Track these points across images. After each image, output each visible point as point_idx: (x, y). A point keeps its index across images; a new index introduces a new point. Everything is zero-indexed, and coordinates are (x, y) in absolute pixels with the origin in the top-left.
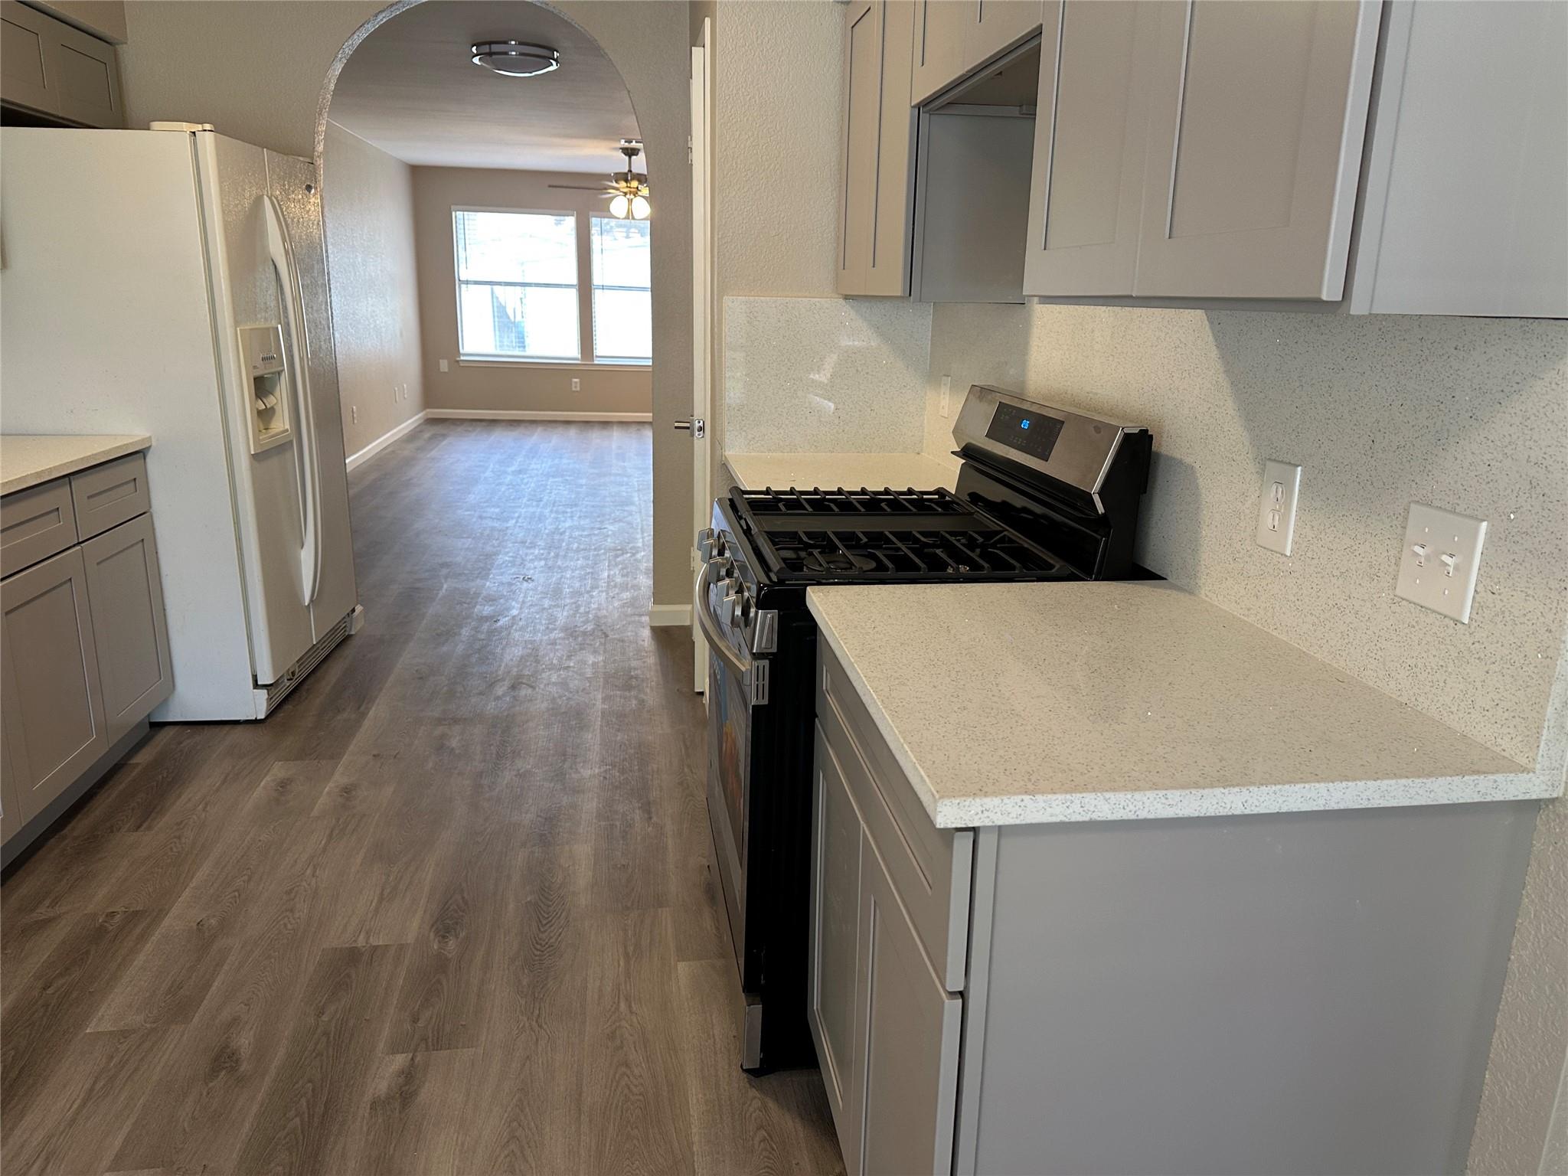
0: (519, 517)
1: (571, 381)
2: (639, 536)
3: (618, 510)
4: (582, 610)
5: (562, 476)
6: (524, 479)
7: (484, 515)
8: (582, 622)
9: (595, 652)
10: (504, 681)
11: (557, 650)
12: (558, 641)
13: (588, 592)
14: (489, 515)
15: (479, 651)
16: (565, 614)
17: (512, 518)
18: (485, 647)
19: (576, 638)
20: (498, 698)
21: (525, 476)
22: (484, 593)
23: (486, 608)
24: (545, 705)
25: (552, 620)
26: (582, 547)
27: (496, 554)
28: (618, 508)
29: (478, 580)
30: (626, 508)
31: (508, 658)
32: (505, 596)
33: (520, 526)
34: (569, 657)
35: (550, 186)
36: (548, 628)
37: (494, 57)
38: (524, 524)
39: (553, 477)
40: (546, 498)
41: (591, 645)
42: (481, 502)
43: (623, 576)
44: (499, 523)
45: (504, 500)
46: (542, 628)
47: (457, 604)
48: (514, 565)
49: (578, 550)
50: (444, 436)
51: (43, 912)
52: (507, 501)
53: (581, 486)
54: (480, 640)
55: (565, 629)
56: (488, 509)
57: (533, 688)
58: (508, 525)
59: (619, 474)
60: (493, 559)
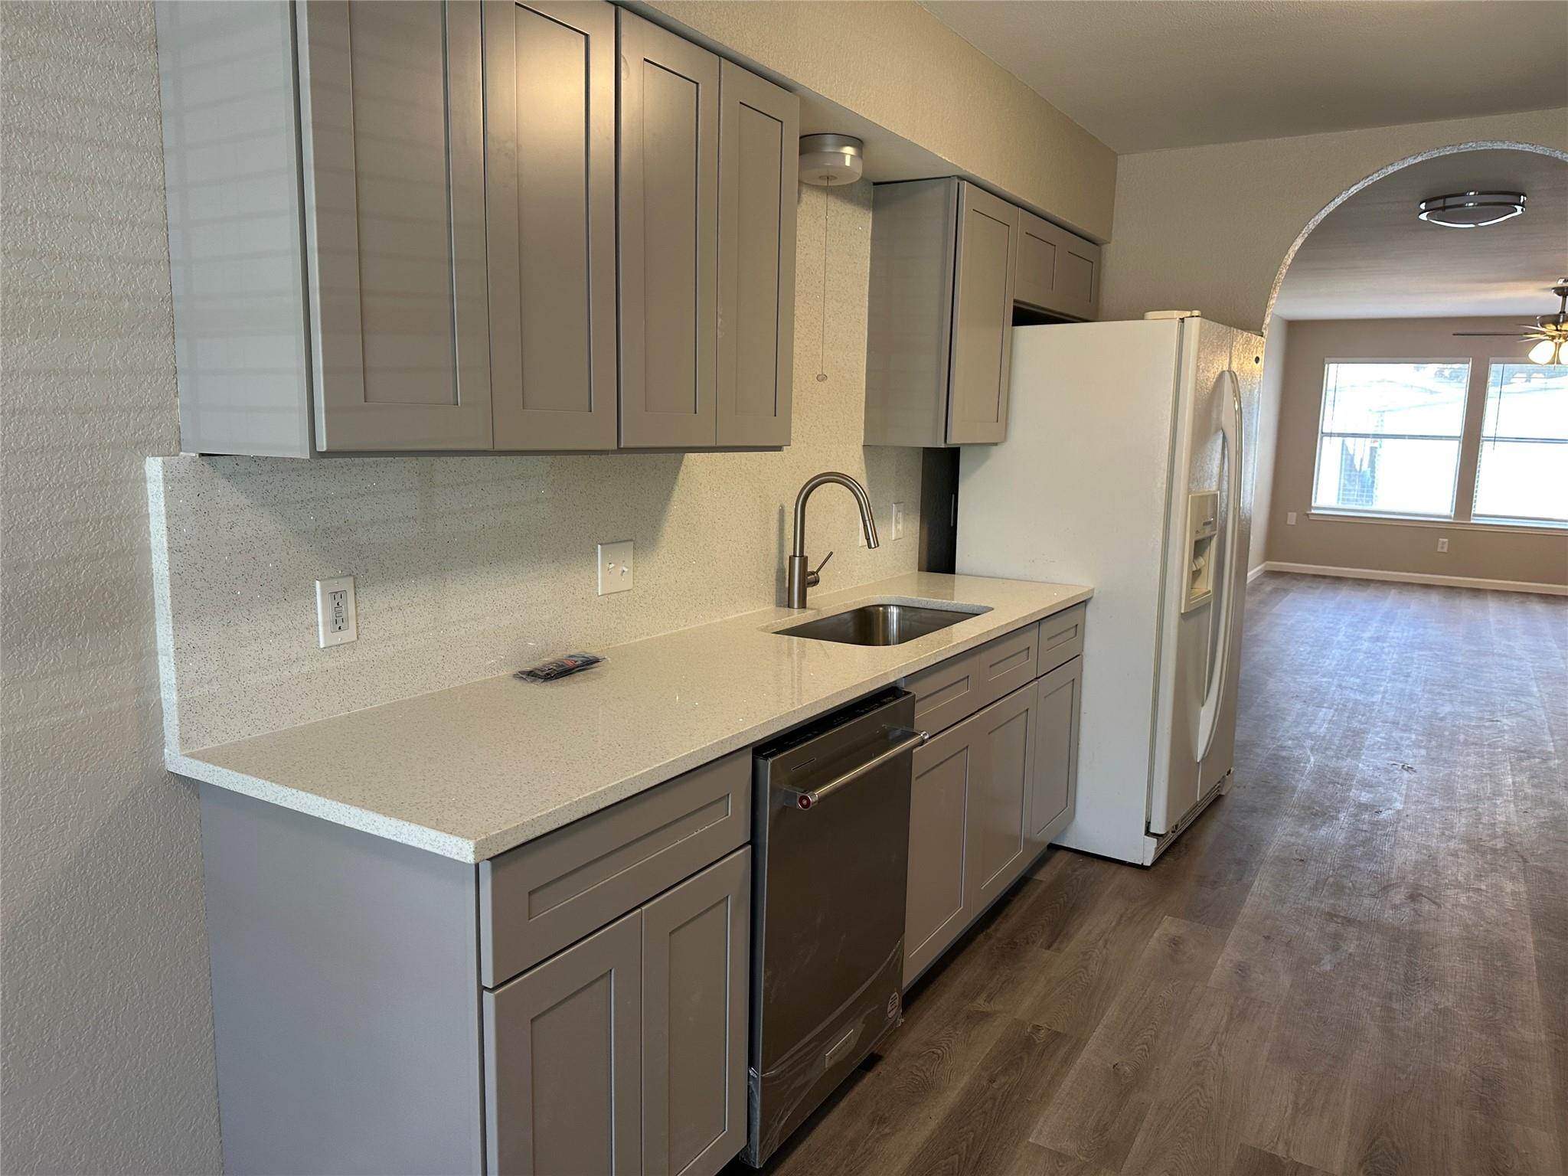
0: (1385, 692)
1: (1438, 540)
2: (1548, 738)
3: (1512, 700)
4: (1485, 819)
5: (1431, 649)
6: (1384, 648)
7: (1344, 684)
8: (1489, 835)
9: (1513, 878)
10: (1400, 886)
11: (1461, 864)
12: (1460, 853)
13: (1489, 799)
14: (1349, 685)
15: (1364, 843)
16: (1463, 820)
17: (1378, 692)
18: (1370, 840)
19: (1483, 854)
20: (1395, 907)
21: (1384, 645)
22: (1359, 776)
23: (1363, 794)
24: (1456, 930)
25: (1448, 825)
26: (1471, 740)
27: (1365, 732)
28: (1511, 697)
29: (1349, 759)
30: (1523, 700)
31: (1402, 859)
32: (1384, 784)
33: (1388, 703)
34: (1479, 877)
35: (1454, 335)
36: (1443, 834)
37: (1447, 210)
38: (1394, 702)
39: (1420, 649)
40: (1414, 674)
41: (1505, 868)
42: (1338, 669)
43: (1534, 786)
44: (1362, 696)
45: (1364, 669)
46: (1437, 832)
47: (1329, 783)
48: (1388, 749)
49: (1466, 743)
50: (1287, 591)
51: (980, 1005)
52: (1367, 671)
53: (1458, 664)
54: (1362, 831)
55: (1467, 840)
56: (1347, 678)
57: (1439, 906)
58: (1374, 700)
59: (1505, 656)
60: (1363, 738)
